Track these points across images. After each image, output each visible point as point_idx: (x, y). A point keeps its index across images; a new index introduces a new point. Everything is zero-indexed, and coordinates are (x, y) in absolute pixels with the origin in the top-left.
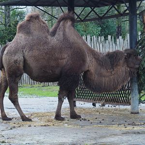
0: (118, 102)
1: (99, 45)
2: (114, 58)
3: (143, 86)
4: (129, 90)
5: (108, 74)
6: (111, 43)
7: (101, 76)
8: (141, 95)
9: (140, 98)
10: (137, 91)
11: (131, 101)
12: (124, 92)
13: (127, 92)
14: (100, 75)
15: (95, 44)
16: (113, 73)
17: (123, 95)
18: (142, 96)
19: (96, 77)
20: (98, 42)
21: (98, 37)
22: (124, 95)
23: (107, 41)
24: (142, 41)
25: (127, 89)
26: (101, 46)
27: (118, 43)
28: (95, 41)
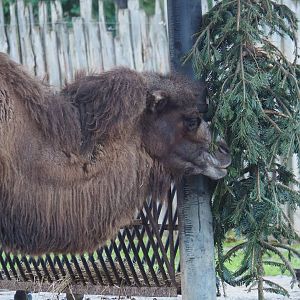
0: (128, 282)
1: (43, 40)
2: (97, 104)
3: (232, 211)
4: (173, 227)
5: (70, 174)
6: (93, 31)
7: (39, 180)
8: (226, 249)
9: (222, 260)
10: (207, 234)
11: (184, 278)
12: (151, 241)
13: (164, 239)
14: (38, 174)
15: (24, 34)
16: (93, 169)
17: (146, 252)
18: (230, 253)
19: (21, 178)
20: (37, 24)
21: (36, 8)
22: (151, 254)
23: (77, 23)
24: (224, 15)
25: (164, 227)
26: (51, 42)
27: (123, 28)
28: (23, 23)
